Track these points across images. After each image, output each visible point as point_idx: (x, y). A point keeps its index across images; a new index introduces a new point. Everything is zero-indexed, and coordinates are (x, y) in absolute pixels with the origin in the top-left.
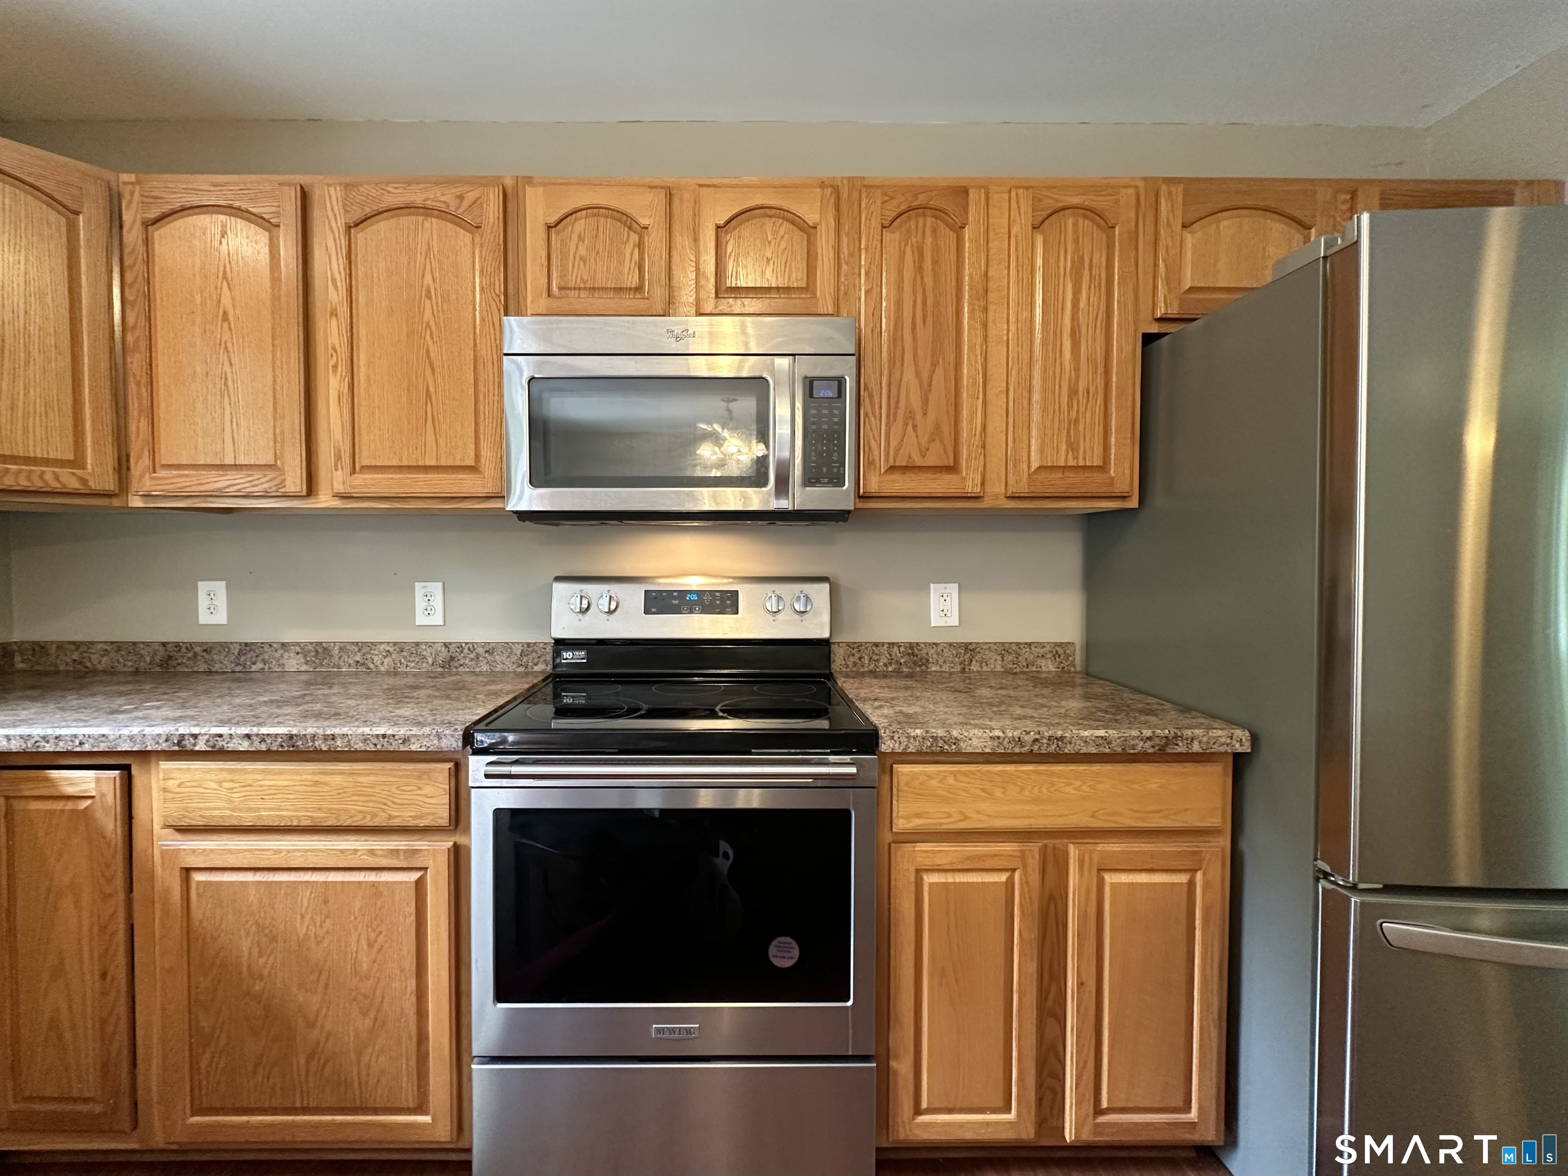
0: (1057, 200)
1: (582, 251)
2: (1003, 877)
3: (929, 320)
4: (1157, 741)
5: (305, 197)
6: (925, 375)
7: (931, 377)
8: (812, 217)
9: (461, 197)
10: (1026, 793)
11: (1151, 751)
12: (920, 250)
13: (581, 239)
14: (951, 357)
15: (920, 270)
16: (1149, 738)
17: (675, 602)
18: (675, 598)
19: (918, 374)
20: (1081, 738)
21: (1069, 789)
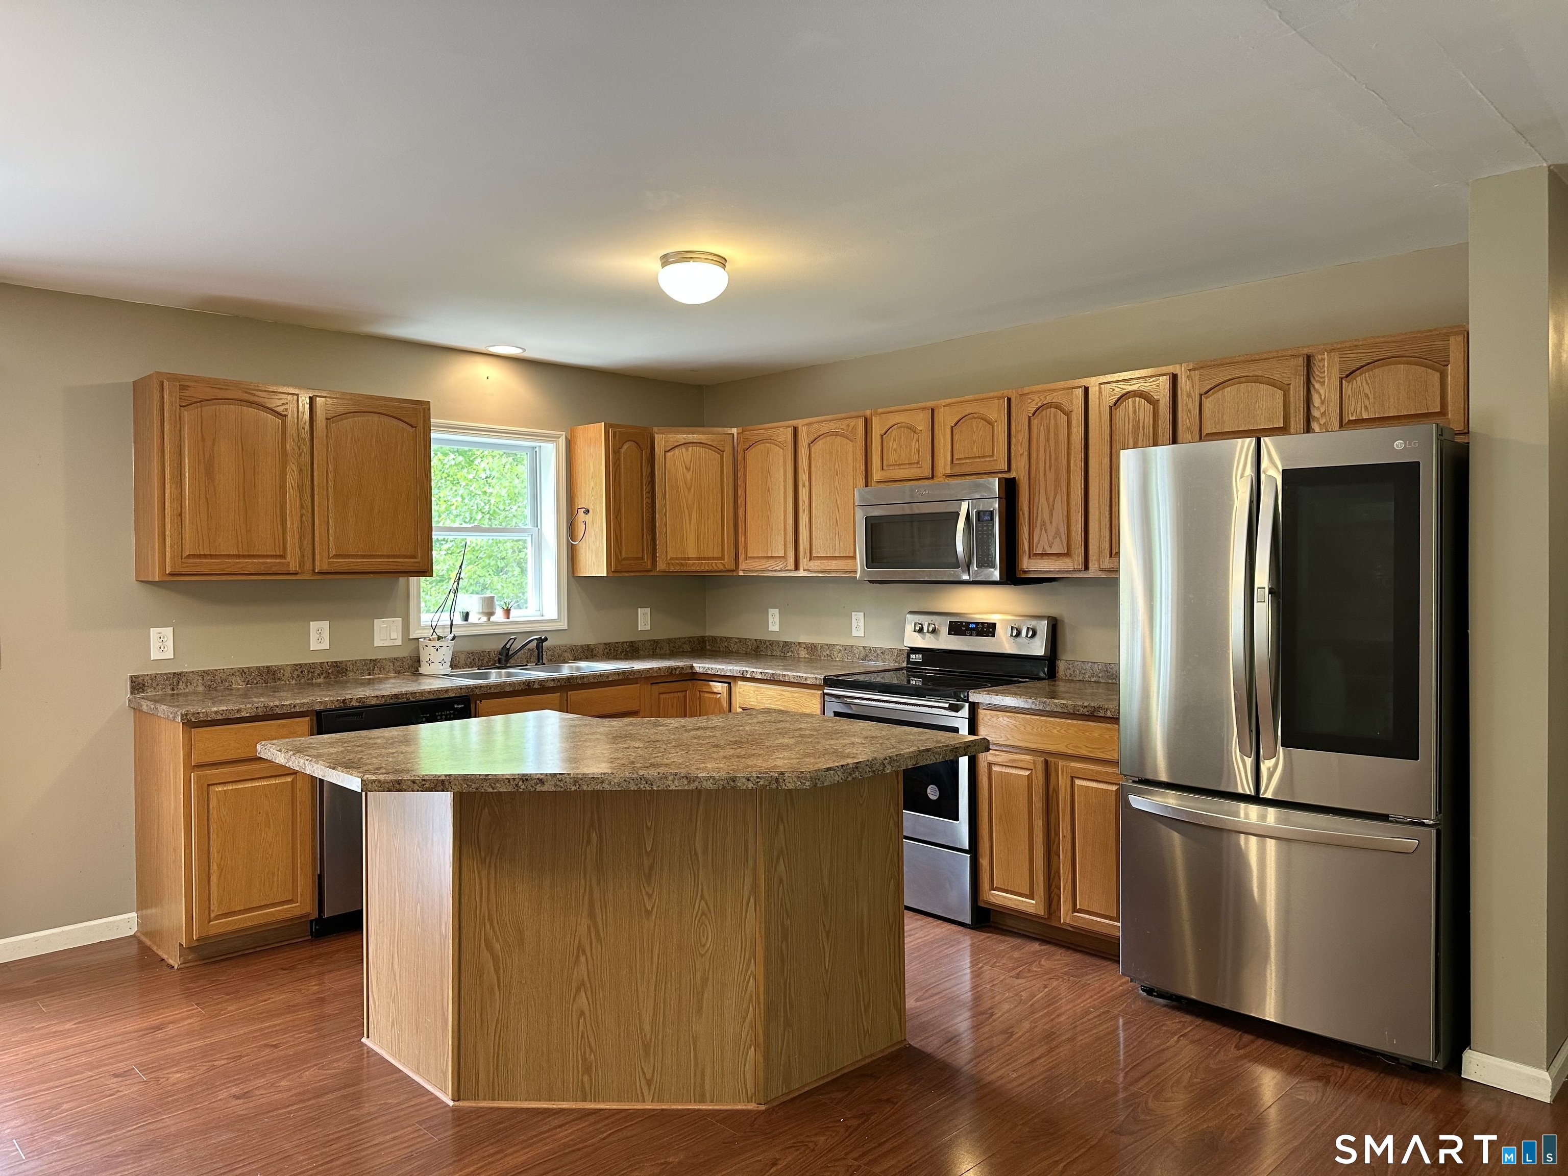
0: (1123, 389)
1: (895, 446)
2: (1027, 773)
3: (1053, 467)
4: (1089, 708)
5: (795, 430)
6: (1051, 500)
7: (1054, 501)
8: (993, 416)
9: (848, 425)
10: (1035, 730)
11: (1087, 713)
12: (1048, 427)
13: (894, 440)
14: (1065, 489)
15: (1048, 440)
16: (1086, 707)
17: (964, 628)
18: (964, 626)
19: (1047, 499)
20: (1054, 703)
21: (1055, 731)
